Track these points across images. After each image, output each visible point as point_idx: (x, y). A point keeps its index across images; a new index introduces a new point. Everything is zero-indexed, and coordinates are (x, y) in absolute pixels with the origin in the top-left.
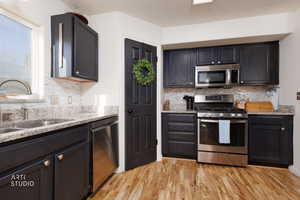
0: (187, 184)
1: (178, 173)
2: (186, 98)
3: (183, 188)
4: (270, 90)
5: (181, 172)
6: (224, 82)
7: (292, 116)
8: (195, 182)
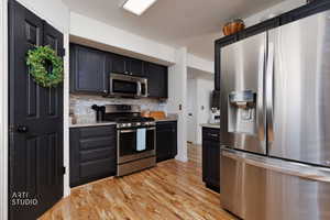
0: (120, 203)
1: (103, 197)
2: (94, 107)
3: (120, 209)
4: (162, 102)
5: (106, 195)
6: (136, 92)
7: (176, 122)
8: (126, 197)
